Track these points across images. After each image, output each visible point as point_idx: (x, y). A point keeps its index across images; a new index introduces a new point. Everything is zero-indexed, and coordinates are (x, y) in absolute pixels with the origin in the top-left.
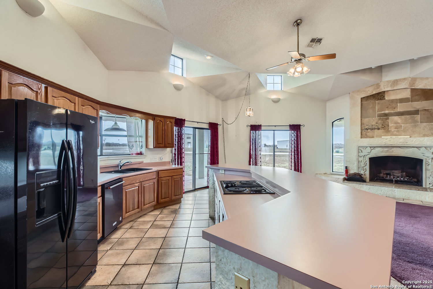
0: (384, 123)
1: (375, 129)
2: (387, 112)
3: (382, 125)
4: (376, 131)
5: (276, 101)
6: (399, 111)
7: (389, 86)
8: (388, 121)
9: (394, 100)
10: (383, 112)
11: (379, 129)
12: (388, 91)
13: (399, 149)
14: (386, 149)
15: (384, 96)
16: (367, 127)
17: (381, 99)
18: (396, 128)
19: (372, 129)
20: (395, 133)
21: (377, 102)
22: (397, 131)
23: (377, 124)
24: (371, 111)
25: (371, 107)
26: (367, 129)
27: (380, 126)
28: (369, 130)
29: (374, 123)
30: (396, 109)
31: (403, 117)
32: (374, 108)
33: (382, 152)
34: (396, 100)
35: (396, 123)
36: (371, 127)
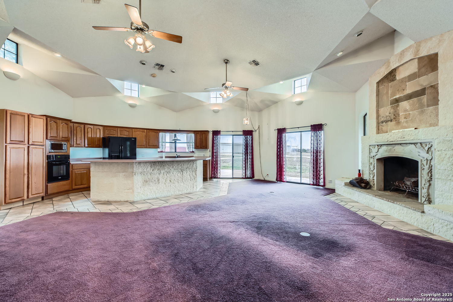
0: (395, 112)
1: (388, 121)
2: (397, 96)
3: (394, 115)
4: (389, 123)
5: (301, 103)
6: (407, 93)
7: (397, 60)
8: (398, 108)
9: (403, 78)
10: (394, 97)
11: (391, 121)
12: (398, 67)
13: (399, 147)
14: (390, 147)
15: (395, 76)
16: (382, 119)
17: (393, 81)
18: (405, 118)
19: (386, 122)
20: (405, 124)
21: (390, 84)
22: (407, 122)
23: (390, 115)
24: (385, 98)
25: (385, 92)
26: (382, 122)
27: (392, 117)
28: (384, 123)
29: (387, 114)
30: (405, 91)
31: (411, 101)
32: (387, 93)
33: (386, 151)
34: (405, 77)
35: (406, 111)
36: (385, 119)
